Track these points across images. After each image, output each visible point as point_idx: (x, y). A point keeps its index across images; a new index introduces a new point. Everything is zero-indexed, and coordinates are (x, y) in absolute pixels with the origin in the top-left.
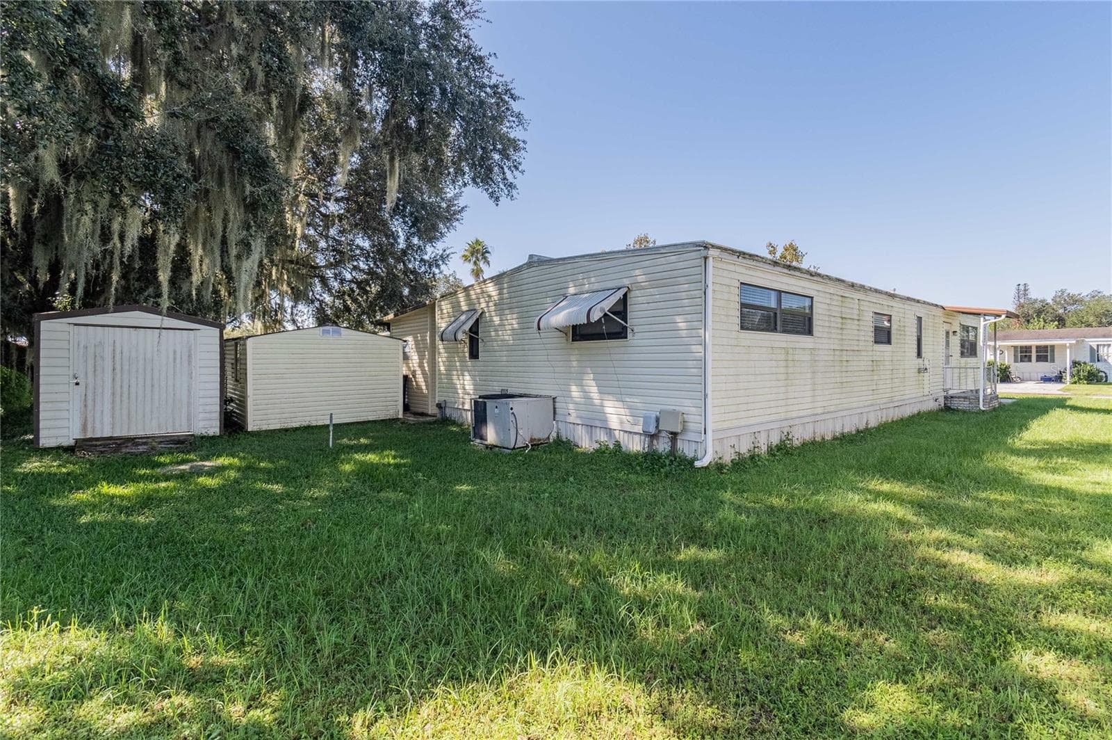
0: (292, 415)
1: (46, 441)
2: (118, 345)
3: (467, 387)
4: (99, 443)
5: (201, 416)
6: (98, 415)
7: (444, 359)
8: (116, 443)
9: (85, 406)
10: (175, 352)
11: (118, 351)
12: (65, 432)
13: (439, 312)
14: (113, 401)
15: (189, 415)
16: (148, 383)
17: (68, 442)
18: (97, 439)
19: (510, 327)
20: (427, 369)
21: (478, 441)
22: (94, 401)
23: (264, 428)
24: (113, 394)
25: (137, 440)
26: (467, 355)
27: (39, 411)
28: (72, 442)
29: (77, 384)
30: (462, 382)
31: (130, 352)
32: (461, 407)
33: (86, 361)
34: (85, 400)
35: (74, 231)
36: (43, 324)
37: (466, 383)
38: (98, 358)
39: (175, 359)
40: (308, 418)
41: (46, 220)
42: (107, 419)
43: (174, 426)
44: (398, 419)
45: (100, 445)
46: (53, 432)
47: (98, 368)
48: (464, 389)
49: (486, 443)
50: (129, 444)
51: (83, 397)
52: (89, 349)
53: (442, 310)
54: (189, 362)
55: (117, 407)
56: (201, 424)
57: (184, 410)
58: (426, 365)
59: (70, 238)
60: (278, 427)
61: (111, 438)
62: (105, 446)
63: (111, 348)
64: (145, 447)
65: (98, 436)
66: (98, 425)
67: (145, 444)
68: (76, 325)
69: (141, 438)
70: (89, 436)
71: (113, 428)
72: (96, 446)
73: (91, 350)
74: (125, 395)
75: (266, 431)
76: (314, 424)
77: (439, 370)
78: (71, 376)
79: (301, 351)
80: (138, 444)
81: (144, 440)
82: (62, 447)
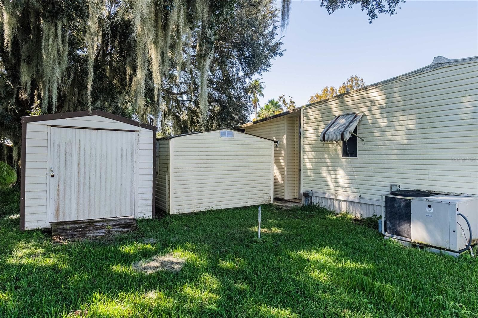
0: (200, 201)
1: (30, 224)
2: (82, 143)
3: (340, 181)
4: (68, 227)
5: (140, 202)
6: (67, 202)
7: (311, 157)
8: (81, 227)
9: (58, 195)
10: (122, 150)
11: (82, 149)
12: (43, 217)
13: (305, 118)
14: (78, 191)
15: (131, 201)
16: (103, 176)
17: (45, 225)
18: (67, 223)
19: (404, 128)
20: (283, 164)
21: (396, 237)
22: (65, 190)
23: (181, 212)
24: (78, 185)
25: (96, 224)
26: (340, 153)
27: (24, 199)
28: (48, 226)
29: (53, 176)
30: (333, 176)
31: (91, 149)
32: (333, 197)
33: (59, 157)
34: (58, 190)
35: (50, 50)
36: (28, 125)
37: (338, 177)
38: (68, 154)
39: (122, 156)
40: (211, 204)
41: (29, 45)
42: (74, 206)
43: (121, 211)
44: (270, 205)
45: (70, 229)
46: (35, 217)
47: (68, 163)
48: (336, 182)
49: (409, 240)
50: (91, 228)
51: (57, 188)
52: (61, 147)
53: (307, 116)
54: (132, 158)
55: (81, 196)
56: (140, 209)
57: (128, 199)
58: (282, 161)
59: (47, 56)
60: (190, 211)
61: (76, 222)
62: (74, 229)
63: (77, 146)
64: (103, 231)
65: (67, 219)
66: (67, 211)
67: (102, 227)
68: (52, 126)
69: (98, 222)
70: (61, 220)
71: (78, 213)
72: (67, 230)
73: (63, 148)
74: (87, 187)
75: (182, 214)
76: (215, 208)
77: (305, 166)
78: (48, 169)
79: (207, 150)
80: (97, 228)
81: (101, 224)
82: (41, 229)
